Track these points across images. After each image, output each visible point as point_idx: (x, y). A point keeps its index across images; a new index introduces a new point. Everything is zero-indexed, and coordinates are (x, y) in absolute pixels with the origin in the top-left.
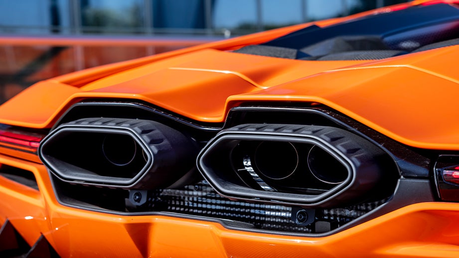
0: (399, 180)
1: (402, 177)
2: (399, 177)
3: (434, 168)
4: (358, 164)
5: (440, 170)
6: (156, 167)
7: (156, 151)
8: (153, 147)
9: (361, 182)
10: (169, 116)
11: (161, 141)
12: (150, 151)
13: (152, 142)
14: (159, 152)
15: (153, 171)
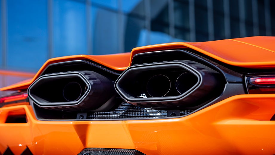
0: (226, 85)
1: (228, 83)
2: (226, 83)
3: (245, 78)
4: (204, 74)
5: (248, 78)
6: (92, 92)
7: (92, 83)
8: (91, 81)
9: (205, 84)
10: (100, 67)
11: (96, 79)
12: (89, 84)
13: (90, 79)
14: (94, 84)
15: (91, 94)
